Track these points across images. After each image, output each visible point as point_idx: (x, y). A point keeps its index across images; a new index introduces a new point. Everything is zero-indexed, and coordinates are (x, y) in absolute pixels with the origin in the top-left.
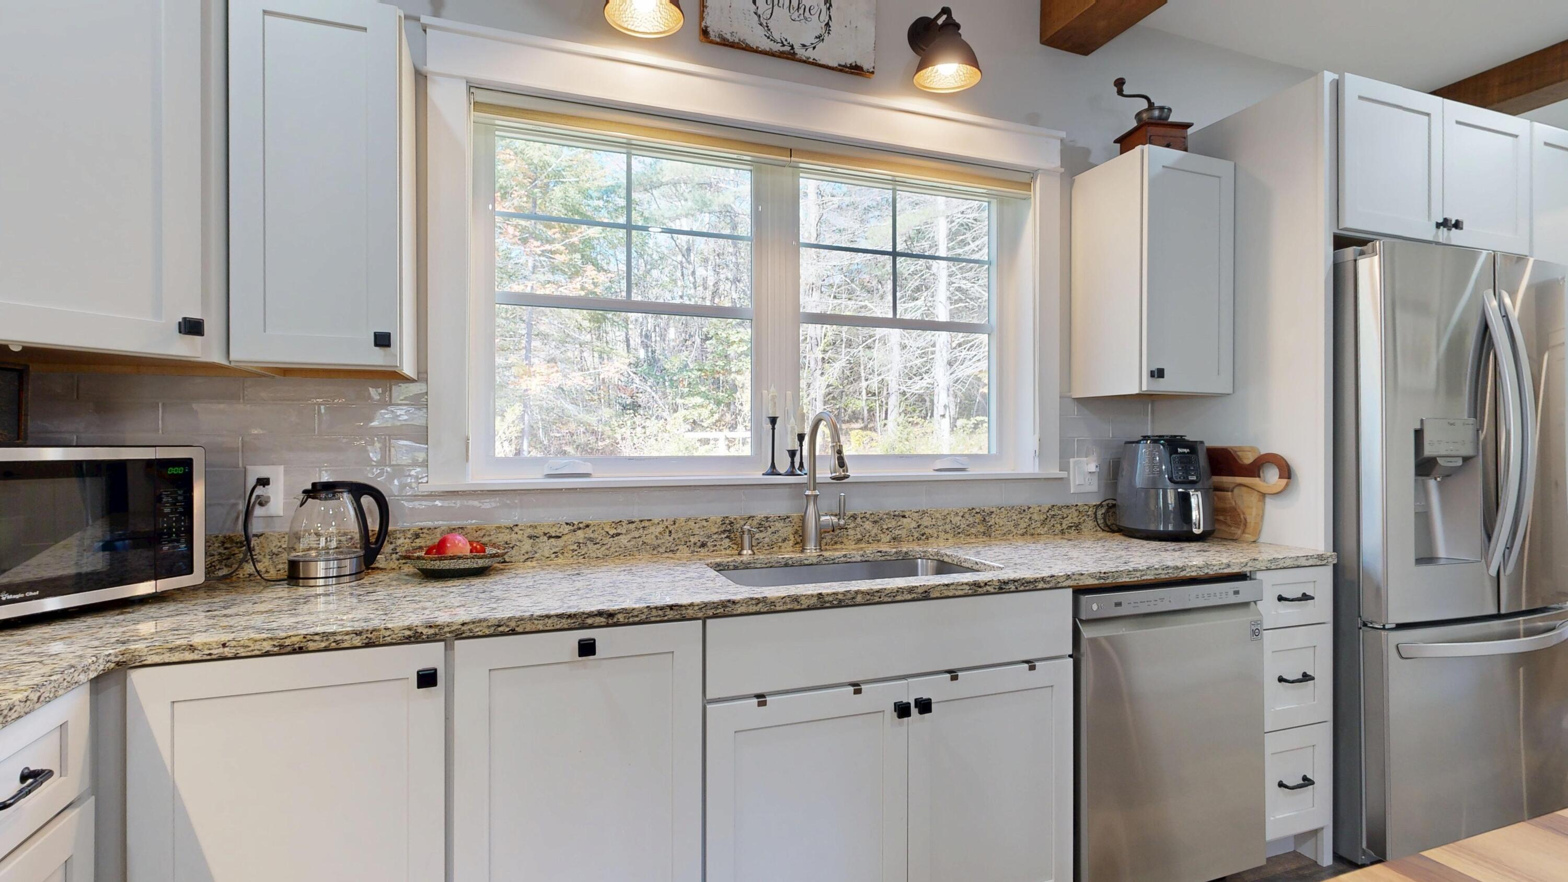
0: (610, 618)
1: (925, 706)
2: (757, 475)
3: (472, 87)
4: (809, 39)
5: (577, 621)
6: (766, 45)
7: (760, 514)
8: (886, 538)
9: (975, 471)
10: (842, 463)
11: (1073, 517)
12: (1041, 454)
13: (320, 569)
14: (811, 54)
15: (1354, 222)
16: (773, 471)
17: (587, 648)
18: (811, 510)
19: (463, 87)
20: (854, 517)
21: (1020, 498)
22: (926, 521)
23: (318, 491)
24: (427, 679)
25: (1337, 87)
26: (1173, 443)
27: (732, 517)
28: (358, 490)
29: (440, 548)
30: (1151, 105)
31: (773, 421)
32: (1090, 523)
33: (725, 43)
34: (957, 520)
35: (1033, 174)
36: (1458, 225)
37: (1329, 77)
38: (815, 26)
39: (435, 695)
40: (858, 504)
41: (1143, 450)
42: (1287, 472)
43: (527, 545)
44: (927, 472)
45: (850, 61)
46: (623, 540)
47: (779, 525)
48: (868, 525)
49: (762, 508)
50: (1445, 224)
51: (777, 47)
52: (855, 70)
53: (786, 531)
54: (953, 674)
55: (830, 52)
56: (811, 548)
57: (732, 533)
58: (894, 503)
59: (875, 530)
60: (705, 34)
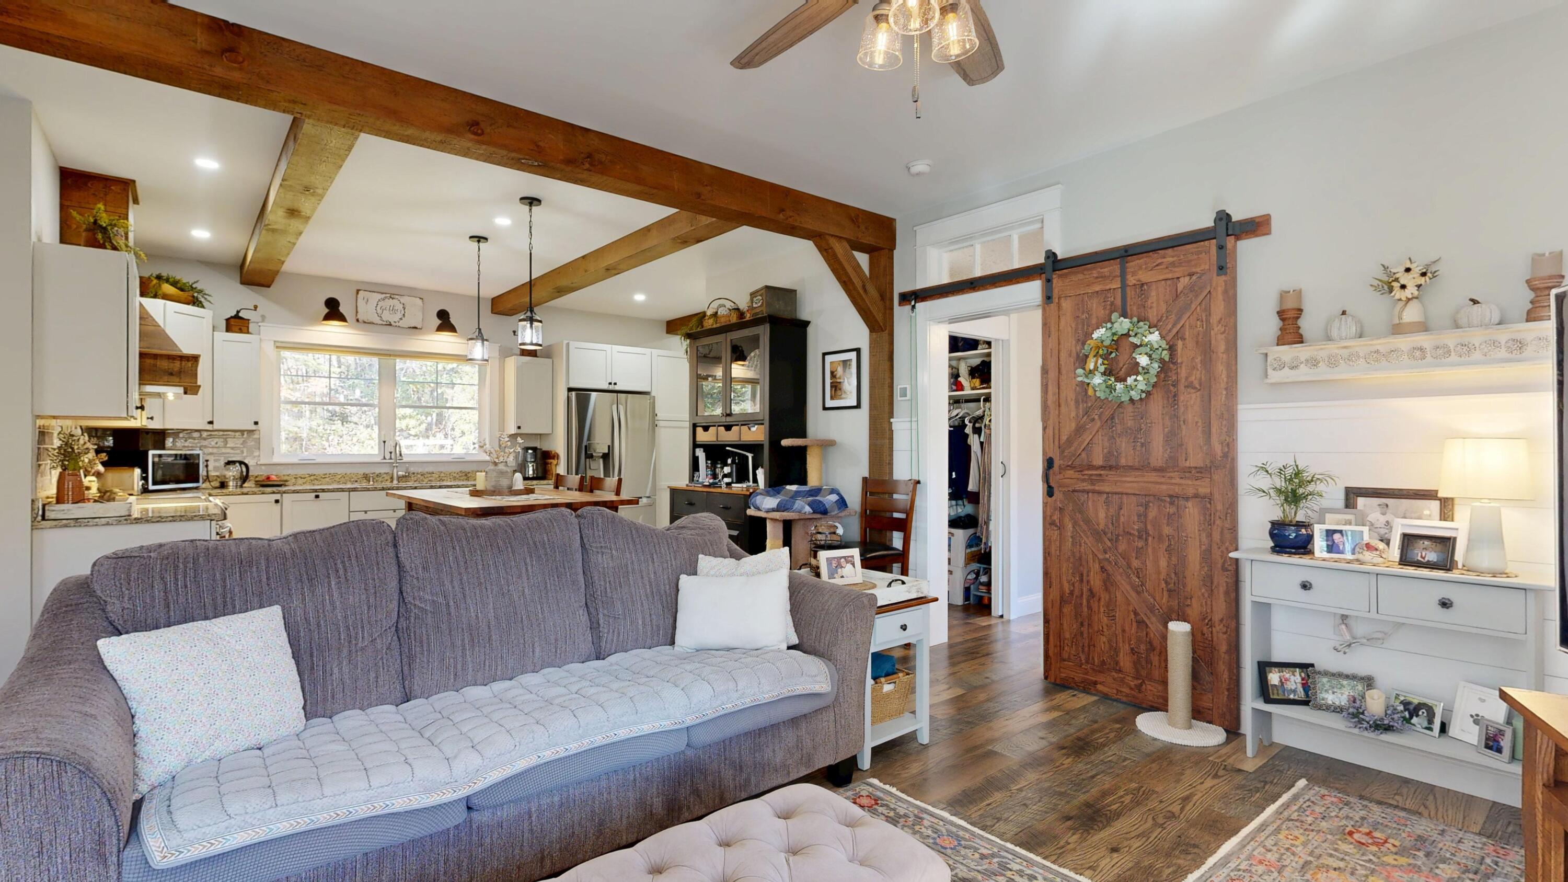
0: (323, 491)
2: (379, 459)
3: (275, 342)
4: (397, 319)
5: (315, 491)
6: (381, 322)
7: (377, 472)
9: (468, 459)
13: (231, 484)
14: (397, 324)
15: (572, 385)
16: (385, 458)
17: (317, 497)
18: (395, 470)
19: (273, 343)
20: (414, 473)
22: (442, 475)
23: (229, 463)
24: (277, 501)
25: (568, 344)
26: (535, 449)
27: (367, 472)
28: (241, 463)
29: (268, 478)
31: (384, 442)
33: (365, 322)
34: (455, 475)
35: (488, 360)
36: (615, 384)
37: (565, 342)
38: (399, 315)
39: (279, 504)
40: (414, 469)
41: (521, 451)
42: (559, 458)
43: (294, 480)
44: (450, 459)
45: (413, 325)
46: (327, 479)
47: (385, 475)
48: (419, 476)
49: (378, 470)
50: (610, 384)
51: (385, 323)
52: (415, 328)
53: (388, 478)
55: (405, 323)
56: (395, 482)
57: (366, 477)
58: (430, 469)
59: (422, 478)
60: (358, 320)
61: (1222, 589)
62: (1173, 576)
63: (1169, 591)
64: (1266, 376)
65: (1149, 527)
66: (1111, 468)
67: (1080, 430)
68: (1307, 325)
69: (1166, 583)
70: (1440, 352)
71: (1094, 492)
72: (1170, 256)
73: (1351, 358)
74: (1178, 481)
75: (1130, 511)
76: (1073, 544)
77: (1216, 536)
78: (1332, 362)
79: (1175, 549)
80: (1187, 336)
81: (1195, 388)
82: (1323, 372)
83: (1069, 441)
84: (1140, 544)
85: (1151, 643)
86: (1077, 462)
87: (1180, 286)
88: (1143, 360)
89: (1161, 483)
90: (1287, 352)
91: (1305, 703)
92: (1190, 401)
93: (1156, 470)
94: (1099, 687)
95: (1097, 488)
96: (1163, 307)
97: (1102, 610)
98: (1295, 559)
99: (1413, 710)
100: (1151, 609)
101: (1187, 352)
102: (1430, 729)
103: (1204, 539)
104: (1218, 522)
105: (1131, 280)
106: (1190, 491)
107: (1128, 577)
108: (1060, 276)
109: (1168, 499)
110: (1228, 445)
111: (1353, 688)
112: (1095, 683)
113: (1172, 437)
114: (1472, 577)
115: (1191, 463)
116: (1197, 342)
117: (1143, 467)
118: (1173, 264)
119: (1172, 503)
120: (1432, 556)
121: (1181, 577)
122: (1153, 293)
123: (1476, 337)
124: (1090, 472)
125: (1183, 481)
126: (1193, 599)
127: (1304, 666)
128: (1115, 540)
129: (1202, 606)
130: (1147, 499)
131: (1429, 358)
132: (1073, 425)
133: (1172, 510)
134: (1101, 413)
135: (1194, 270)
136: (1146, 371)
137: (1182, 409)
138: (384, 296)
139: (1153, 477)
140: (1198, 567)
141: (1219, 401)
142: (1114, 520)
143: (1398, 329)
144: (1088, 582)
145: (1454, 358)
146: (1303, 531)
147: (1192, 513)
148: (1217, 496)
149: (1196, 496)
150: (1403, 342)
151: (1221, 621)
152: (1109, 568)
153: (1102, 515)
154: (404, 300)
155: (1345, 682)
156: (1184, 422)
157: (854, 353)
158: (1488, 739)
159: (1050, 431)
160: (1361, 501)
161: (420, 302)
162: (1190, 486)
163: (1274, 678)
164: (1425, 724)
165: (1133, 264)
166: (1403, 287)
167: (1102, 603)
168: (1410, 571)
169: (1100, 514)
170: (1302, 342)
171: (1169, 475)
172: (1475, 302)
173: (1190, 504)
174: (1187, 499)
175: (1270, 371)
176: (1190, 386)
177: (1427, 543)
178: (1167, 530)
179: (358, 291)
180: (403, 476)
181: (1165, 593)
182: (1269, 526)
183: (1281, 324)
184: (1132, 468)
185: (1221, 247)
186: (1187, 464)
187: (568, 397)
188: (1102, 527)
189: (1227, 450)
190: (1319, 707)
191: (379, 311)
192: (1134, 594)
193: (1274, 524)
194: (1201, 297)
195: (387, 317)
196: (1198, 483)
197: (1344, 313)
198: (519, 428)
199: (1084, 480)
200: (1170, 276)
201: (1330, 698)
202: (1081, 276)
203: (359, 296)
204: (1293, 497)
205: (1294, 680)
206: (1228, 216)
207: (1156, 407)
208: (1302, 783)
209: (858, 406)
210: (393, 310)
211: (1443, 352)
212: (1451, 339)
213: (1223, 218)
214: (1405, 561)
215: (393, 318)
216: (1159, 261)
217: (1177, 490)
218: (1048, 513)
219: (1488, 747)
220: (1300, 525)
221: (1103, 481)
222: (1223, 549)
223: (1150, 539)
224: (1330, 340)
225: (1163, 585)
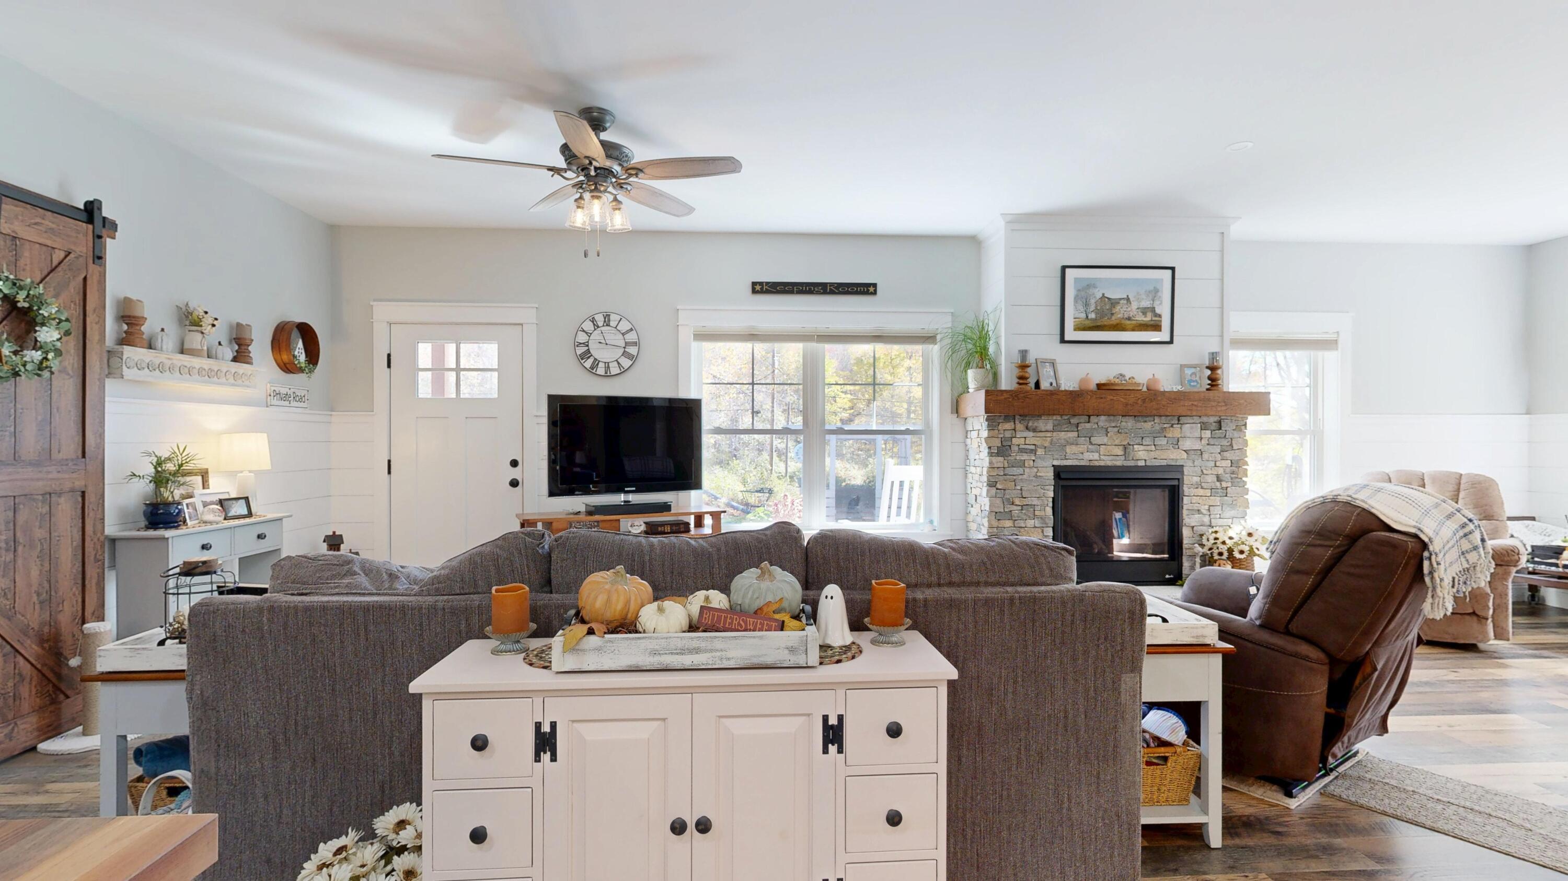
62: (47, 584)
63: (41, 603)
64: (113, 371)
65: (18, 534)
69: (38, 594)
79: (48, 554)
84: (9, 557)
85: (20, 675)
89: (38, 480)
90: (131, 352)
92: (66, 388)
93: (31, 464)
100: (25, 631)
109: (40, 497)
110: (101, 436)
113: (46, 425)
115: (65, 455)
119: (43, 502)
120: (240, 510)
121: (54, 581)
122: (27, 254)
123: (222, 367)
125: (60, 475)
126: (65, 603)
129: (73, 606)
135: (71, 247)
137: (56, 396)
140: (70, 565)
143: (183, 350)
147: (64, 511)
148: (89, 488)
149: (70, 490)
150: (185, 360)
156: (58, 409)
165: (9, 208)
171: (45, 469)
173: (62, 500)
174: (60, 495)
175: (122, 368)
176: (63, 373)
178: (39, 533)
181: (37, 607)
185: (93, 235)
186: (61, 456)
189: (99, 441)
193: (149, 505)
194: (77, 279)
196: (72, 475)
197: (162, 329)
200: (49, 243)
213: (92, 204)
216: (38, 220)
222: (95, 540)
223: (20, 549)
224: (151, 348)
225: (35, 598)
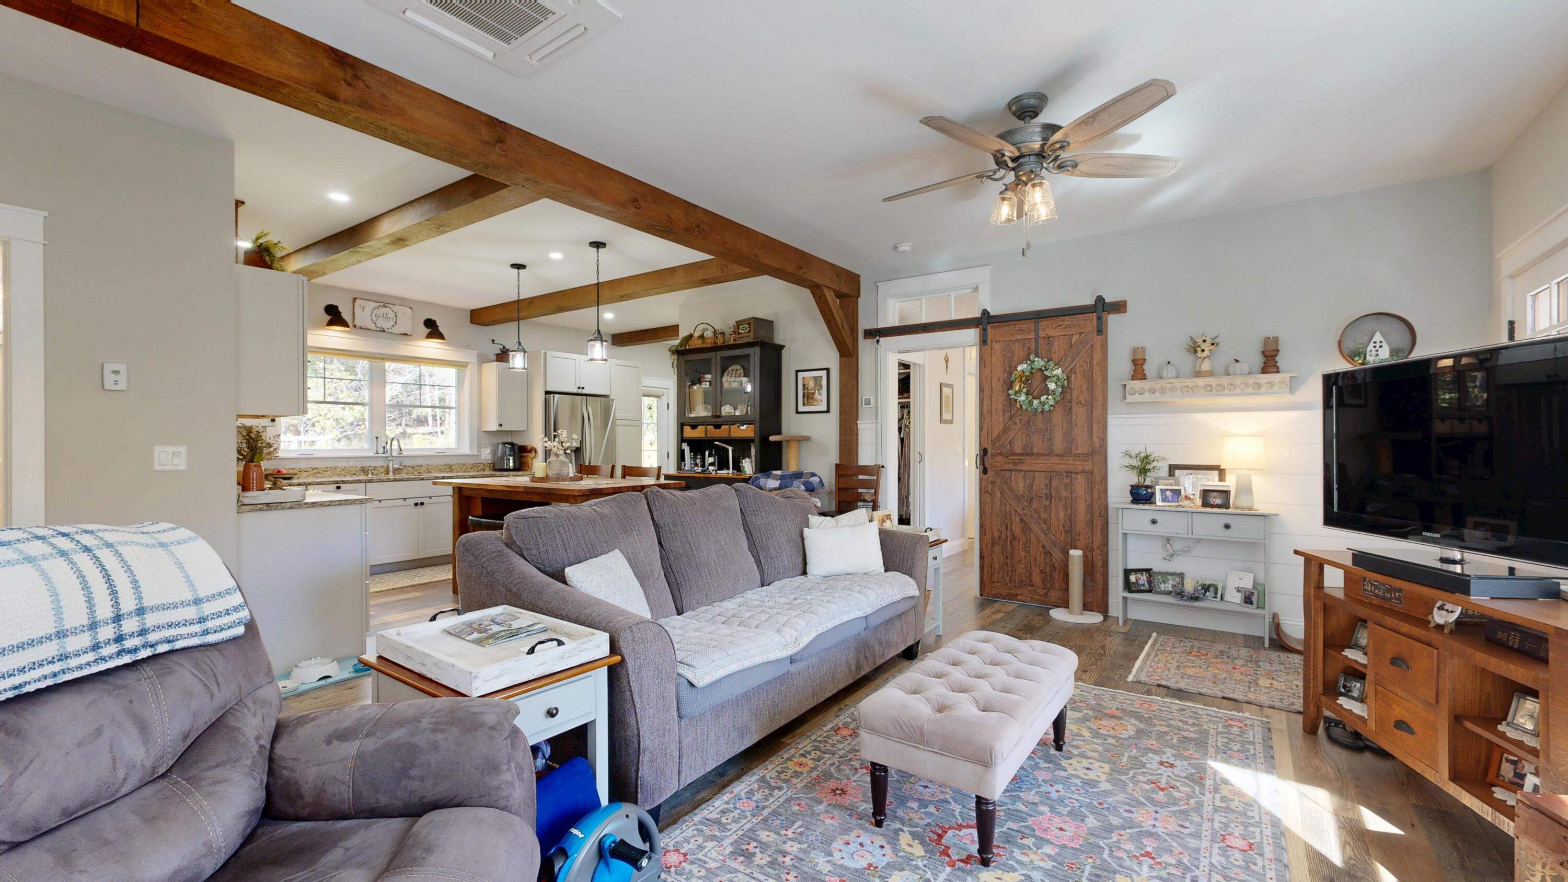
0: (344, 482)
1: (422, 504)
2: (372, 454)
4: (390, 326)
5: (337, 482)
6: (375, 329)
7: (373, 465)
8: (416, 472)
9: (448, 453)
10: (401, 450)
11: (482, 466)
12: (470, 447)
14: (390, 331)
15: (549, 389)
16: (377, 453)
17: (339, 488)
18: (391, 464)
21: (463, 461)
22: (430, 467)
25: (545, 353)
26: (512, 444)
29: (279, 471)
30: (504, 347)
31: (377, 438)
32: (488, 469)
33: (361, 328)
34: (441, 467)
35: (468, 363)
36: (583, 388)
37: (543, 351)
38: (392, 323)
40: (406, 463)
41: (500, 446)
42: (536, 452)
43: (299, 474)
44: (432, 453)
45: (403, 332)
46: (329, 473)
47: (380, 468)
48: (410, 468)
49: (372, 463)
50: (579, 388)
51: (379, 329)
52: (406, 334)
53: (382, 470)
54: (430, 498)
55: (398, 330)
56: (391, 474)
57: (364, 470)
58: (419, 462)
59: (412, 470)
60: (355, 326)
61: (1099, 529)
62: (1068, 522)
63: (1066, 532)
64: (1125, 398)
65: (1052, 492)
66: (1028, 454)
67: (1006, 430)
68: (1149, 368)
69: (1064, 527)
70: (1220, 388)
71: (1016, 470)
72: (1067, 321)
73: (1172, 390)
74: (1072, 462)
75: (1040, 483)
76: (1000, 505)
77: (1096, 496)
78: (1163, 391)
79: (1070, 505)
80: (1078, 371)
81: (1082, 404)
82: (1157, 397)
83: (999, 438)
84: (1047, 503)
85: (1053, 566)
86: (1004, 451)
87: (1073, 340)
88: (1052, 386)
89: (1061, 464)
90: (1137, 384)
91: (1150, 591)
92: (1080, 413)
93: (1057, 455)
94: (1019, 597)
95: (1018, 468)
96: (1062, 353)
97: (1021, 547)
98: (1147, 507)
99: (1206, 588)
100: (1054, 543)
101: (1078, 382)
102: (1216, 597)
103: (1088, 499)
104: (1097, 487)
105: (1042, 334)
106: (1080, 468)
107: (1039, 524)
108: (992, 327)
109: (1065, 474)
110: (1103, 440)
111: (1174, 580)
112: (1017, 595)
113: (1068, 434)
114: (1239, 511)
115: (1080, 451)
116: (1084, 376)
117: (1050, 453)
118: (1069, 326)
119: (1067, 476)
120: (1218, 501)
121: (1073, 522)
122: (1056, 343)
123: (1238, 380)
124: (1014, 458)
125: (1075, 463)
126: (1083, 534)
127: (1148, 571)
128: (1030, 501)
130: (1051, 474)
131: (1214, 391)
132: (1001, 427)
133: (1068, 481)
134: (1021, 419)
135: (1082, 331)
136: (1054, 392)
137: (1074, 417)
138: (378, 304)
139: (1056, 460)
140: (1084, 515)
141: (1097, 412)
142: (1030, 488)
143: (1198, 374)
144: (1011, 530)
145: (1226, 391)
146: (1149, 490)
147: (1080, 483)
148: (1096, 471)
149: (1083, 472)
150: (1201, 381)
151: (1098, 548)
152: (1026, 520)
153: (1021, 485)
154: (397, 308)
155: (1170, 577)
156: (1076, 425)
157: (825, 372)
158: (1246, 598)
159: (984, 430)
160: (1177, 472)
161: (409, 311)
162: (1079, 466)
163: (1133, 578)
164: (1213, 595)
165: (1044, 323)
166: (1203, 351)
167: (1021, 543)
168: (1208, 510)
169: (1020, 485)
170: (1145, 379)
171: (1065, 458)
172: (1237, 361)
173: (1079, 477)
174: (1077, 473)
175: (1127, 395)
176: (1079, 403)
177: (1216, 494)
178: (1064, 494)
179: (355, 300)
180: (398, 469)
181: (1063, 533)
182: (1130, 488)
183: (1133, 367)
184: (1041, 454)
185: (1099, 318)
186: (1077, 452)
187: (546, 399)
188: (1021, 493)
189: (1101, 443)
190: (1158, 593)
191: (374, 319)
192: (1043, 535)
193: (1132, 486)
194: (1087, 348)
195: (381, 323)
196: (1084, 463)
197: (1169, 363)
198: (501, 425)
199: (1009, 463)
200: (1067, 333)
201: (1163, 587)
202: (1007, 329)
203: (356, 304)
204: (1143, 471)
205: (1143, 579)
206: (1104, 299)
207: (1058, 417)
208: (1154, 634)
209: (828, 411)
210: (387, 318)
211: (1221, 387)
212: (1225, 381)
213: (1100, 299)
214: (1205, 504)
215: (387, 325)
216: (1060, 323)
217: (1071, 468)
218: (984, 485)
219: (1246, 602)
220: (1147, 487)
221: (1023, 463)
222: (1100, 503)
223: (1053, 499)
224: (1161, 378)
225: (1062, 528)
